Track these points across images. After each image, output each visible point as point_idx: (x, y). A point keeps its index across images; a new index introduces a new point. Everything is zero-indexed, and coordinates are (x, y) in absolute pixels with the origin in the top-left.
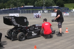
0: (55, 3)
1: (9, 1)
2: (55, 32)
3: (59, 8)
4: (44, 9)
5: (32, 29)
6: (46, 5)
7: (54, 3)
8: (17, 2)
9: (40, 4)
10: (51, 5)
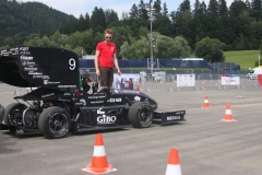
0: (193, 48)
1: (31, 41)
2: (182, 119)
3: (207, 66)
4: (152, 68)
5: (99, 100)
6: (158, 56)
7: (189, 48)
8: (60, 43)
9: (138, 51)
10: (179, 54)
